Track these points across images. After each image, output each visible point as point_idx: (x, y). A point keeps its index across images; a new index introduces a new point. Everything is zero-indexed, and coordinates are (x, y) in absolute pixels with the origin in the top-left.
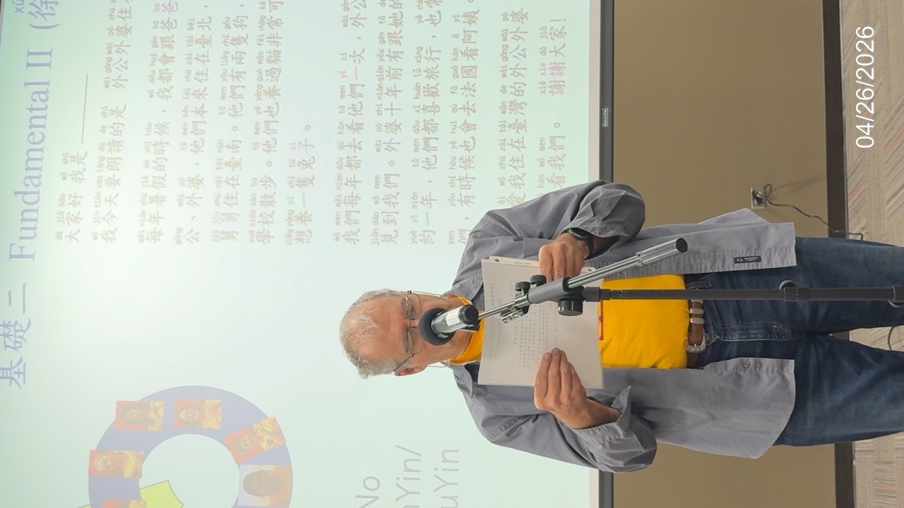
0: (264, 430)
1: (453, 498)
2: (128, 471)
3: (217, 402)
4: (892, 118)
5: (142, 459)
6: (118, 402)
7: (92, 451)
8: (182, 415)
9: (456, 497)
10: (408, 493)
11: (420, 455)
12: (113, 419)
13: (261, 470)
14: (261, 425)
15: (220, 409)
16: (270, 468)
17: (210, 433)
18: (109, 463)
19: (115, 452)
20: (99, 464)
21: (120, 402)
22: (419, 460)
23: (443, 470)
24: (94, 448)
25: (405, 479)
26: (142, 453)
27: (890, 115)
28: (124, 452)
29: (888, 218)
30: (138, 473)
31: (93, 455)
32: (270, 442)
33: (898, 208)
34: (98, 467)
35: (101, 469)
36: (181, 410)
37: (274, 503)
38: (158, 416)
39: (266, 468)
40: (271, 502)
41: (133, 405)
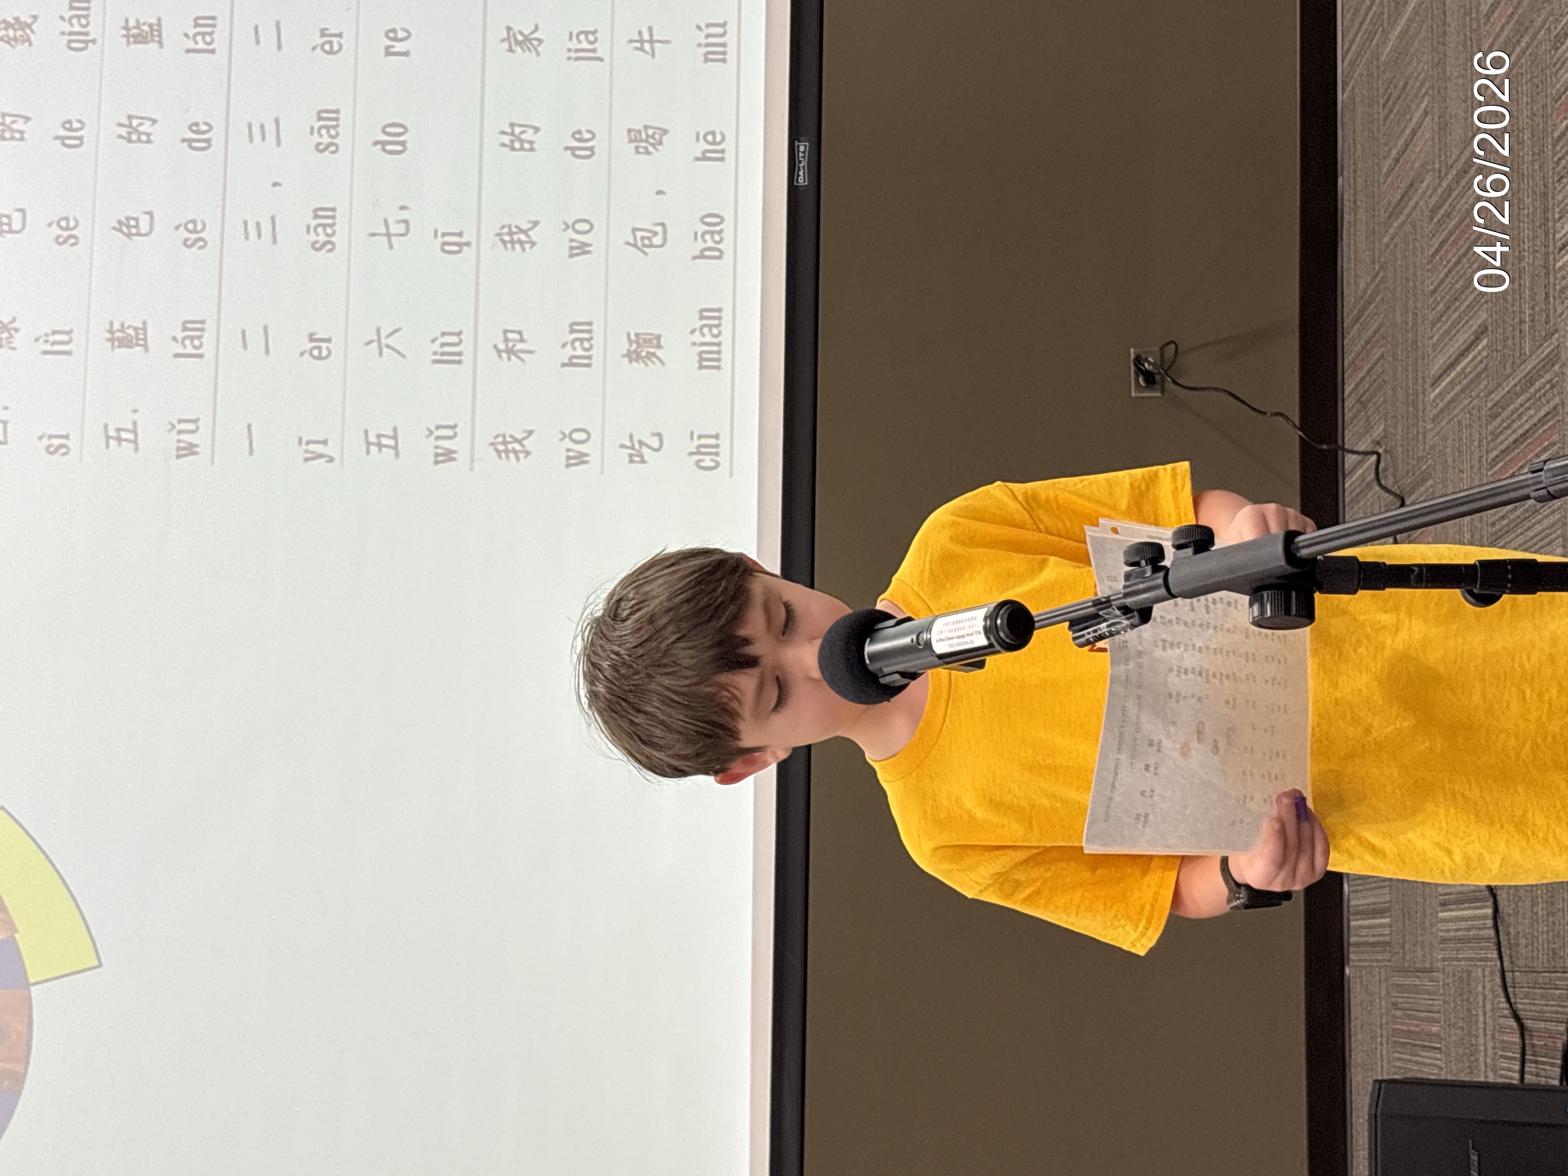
33: (1457, 395)
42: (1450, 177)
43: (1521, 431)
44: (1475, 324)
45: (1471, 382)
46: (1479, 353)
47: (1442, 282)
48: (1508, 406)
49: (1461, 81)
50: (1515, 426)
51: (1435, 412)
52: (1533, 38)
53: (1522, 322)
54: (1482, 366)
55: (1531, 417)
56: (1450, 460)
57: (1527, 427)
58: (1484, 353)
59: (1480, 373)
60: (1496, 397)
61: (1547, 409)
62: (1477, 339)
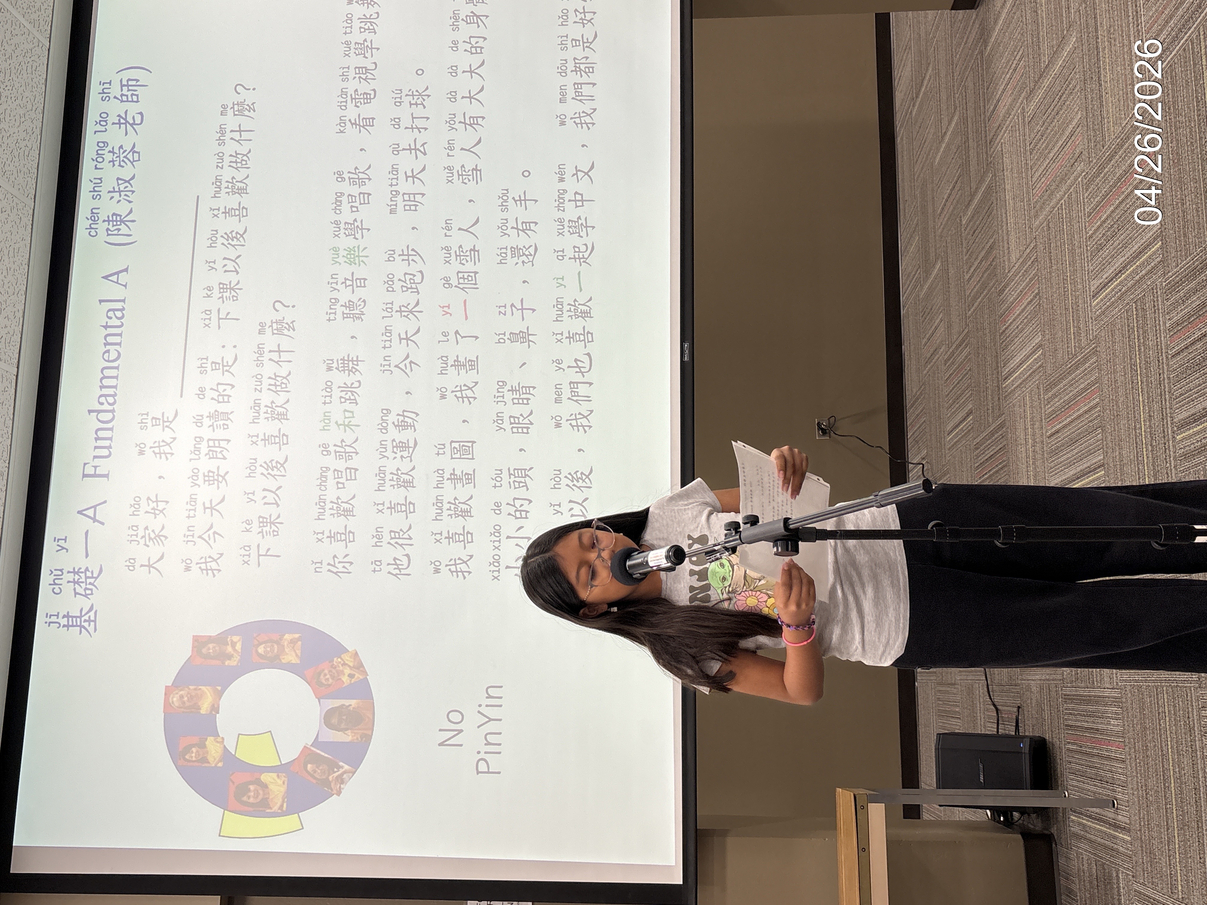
0: (344, 664)
2: (205, 707)
3: (297, 636)
4: (953, 353)
5: (219, 694)
6: (193, 636)
7: (166, 687)
8: (261, 650)
12: (189, 654)
13: (344, 705)
14: (342, 659)
15: (300, 643)
16: (353, 703)
18: (186, 699)
19: (192, 687)
20: (175, 699)
21: (197, 636)
24: (170, 685)
25: (487, 706)
26: (219, 688)
27: (951, 350)
28: (200, 687)
29: (949, 449)
30: (215, 709)
31: (168, 691)
32: (351, 676)
33: (960, 439)
34: (173, 702)
35: (177, 704)
36: (260, 644)
37: (355, 738)
38: (235, 650)
39: (347, 702)
40: (353, 736)
41: (210, 639)
42: (953, 347)
43: (989, 455)
44: (966, 410)
45: (966, 434)
46: (969, 421)
47: (951, 391)
48: (983, 444)
49: (957, 307)
50: (986, 453)
51: (950, 446)
52: (989, 290)
53: (988, 409)
54: (970, 427)
55: (994, 449)
56: (957, 467)
57: (992, 453)
58: (971, 422)
59: (969, 430)
60: (977, 440)
61: (1001, 446)
62: (968, 415)
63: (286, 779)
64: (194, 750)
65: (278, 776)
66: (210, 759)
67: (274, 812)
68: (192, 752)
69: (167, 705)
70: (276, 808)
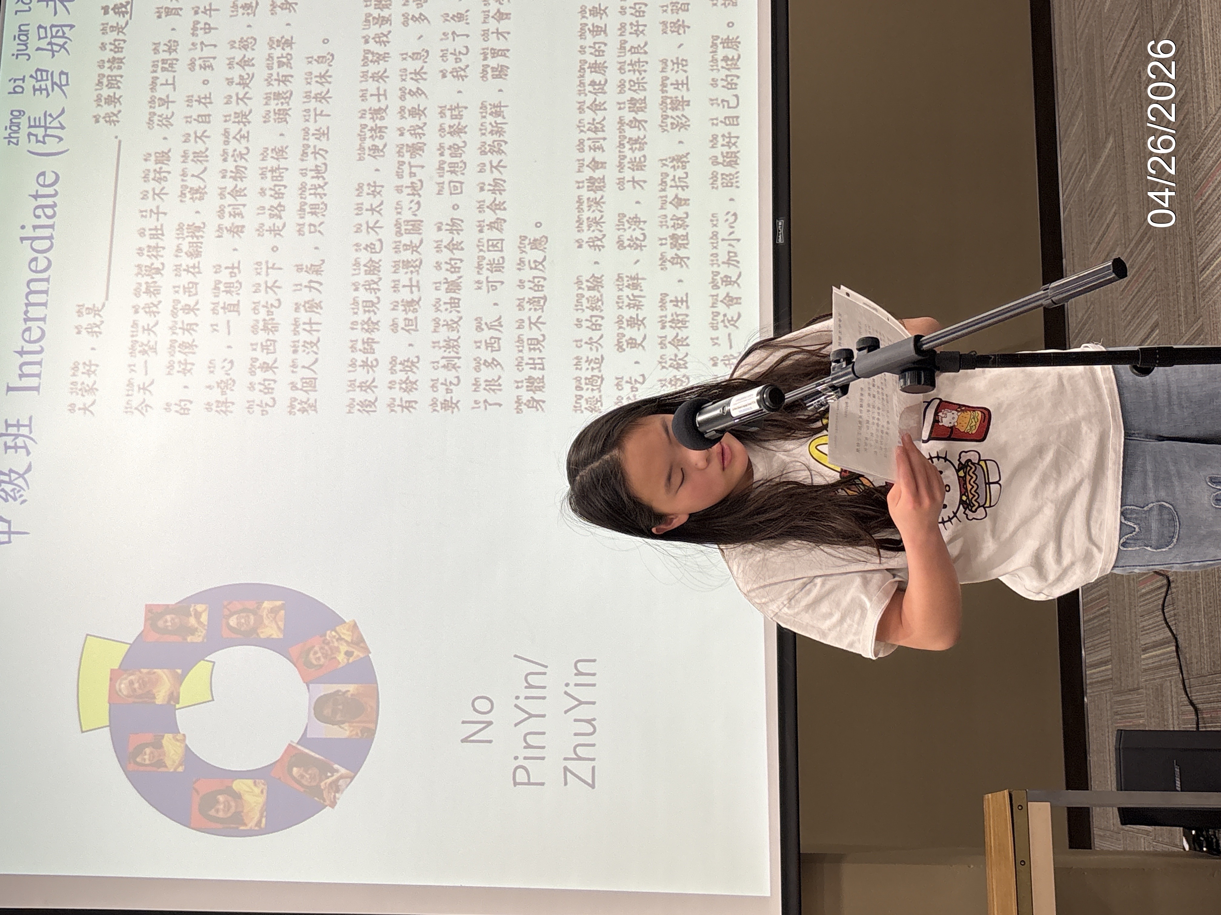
0: (340, 639)
1: (589, 721)
2: (161, 698)
3: (279, 603)
5: (180, 679)
6: (146, 605)
8: (233, 621)
9: (594, 719)
10: (531, 716)
11: (546, 667)
12: (142, 628)
13: (338, 691)
14: (336, 632)
15: (282, 612)
16: (351, 688)
17: (269, 644)
18: (136, 685)
19: (144, 671)
20: (123, 686)
21: (150, 605)
22: (545, 674)
23: (576, 685)
24: (116, 667)
25: (526, 698)
26: (180, 671)
28: (155, 670)
30: (174, 697)
31: (114, 676)
32: (348, 654)
34: (120, 690)
35: (125, 693)
36: (232, 614)
37: (354, 733)
38: (200, 623)
39: (343, 688)
40: (351, 731)
41: (168, 609)
63: (266, 787)
64: (148, 750)
65: (255, 783)
66: (168, 763)
67: (251, 830)
68: (145, 754)
69: (113, 692)
70: (252, 825)
